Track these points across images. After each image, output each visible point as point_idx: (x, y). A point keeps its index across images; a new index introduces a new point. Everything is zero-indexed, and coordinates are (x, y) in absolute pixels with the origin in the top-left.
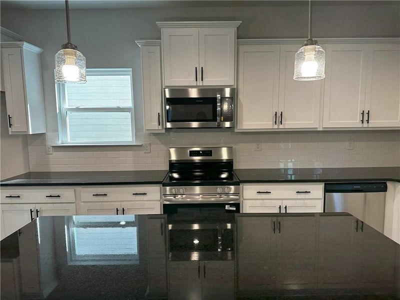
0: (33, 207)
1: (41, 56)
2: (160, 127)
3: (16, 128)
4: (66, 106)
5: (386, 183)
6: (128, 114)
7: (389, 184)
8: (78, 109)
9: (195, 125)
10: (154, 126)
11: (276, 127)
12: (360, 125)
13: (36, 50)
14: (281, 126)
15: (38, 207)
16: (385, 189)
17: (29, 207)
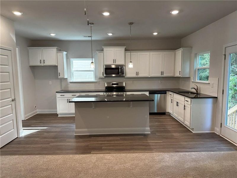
0: (68, 98)
1: (67, 54)
2: (103, 76)
3: (61, 76)
4: (73, 70)
5: (166, 92)
6: (93, 72)
7: (167, 92)
8: (77, 71)
9: (114, 75)
10: (101, 76)
11: (137, 76)
12: (161, 76)
13: (66, 53)
14: (138, 76)
15: (69, 98)
16: (166, 93)
17: (67, 98)
